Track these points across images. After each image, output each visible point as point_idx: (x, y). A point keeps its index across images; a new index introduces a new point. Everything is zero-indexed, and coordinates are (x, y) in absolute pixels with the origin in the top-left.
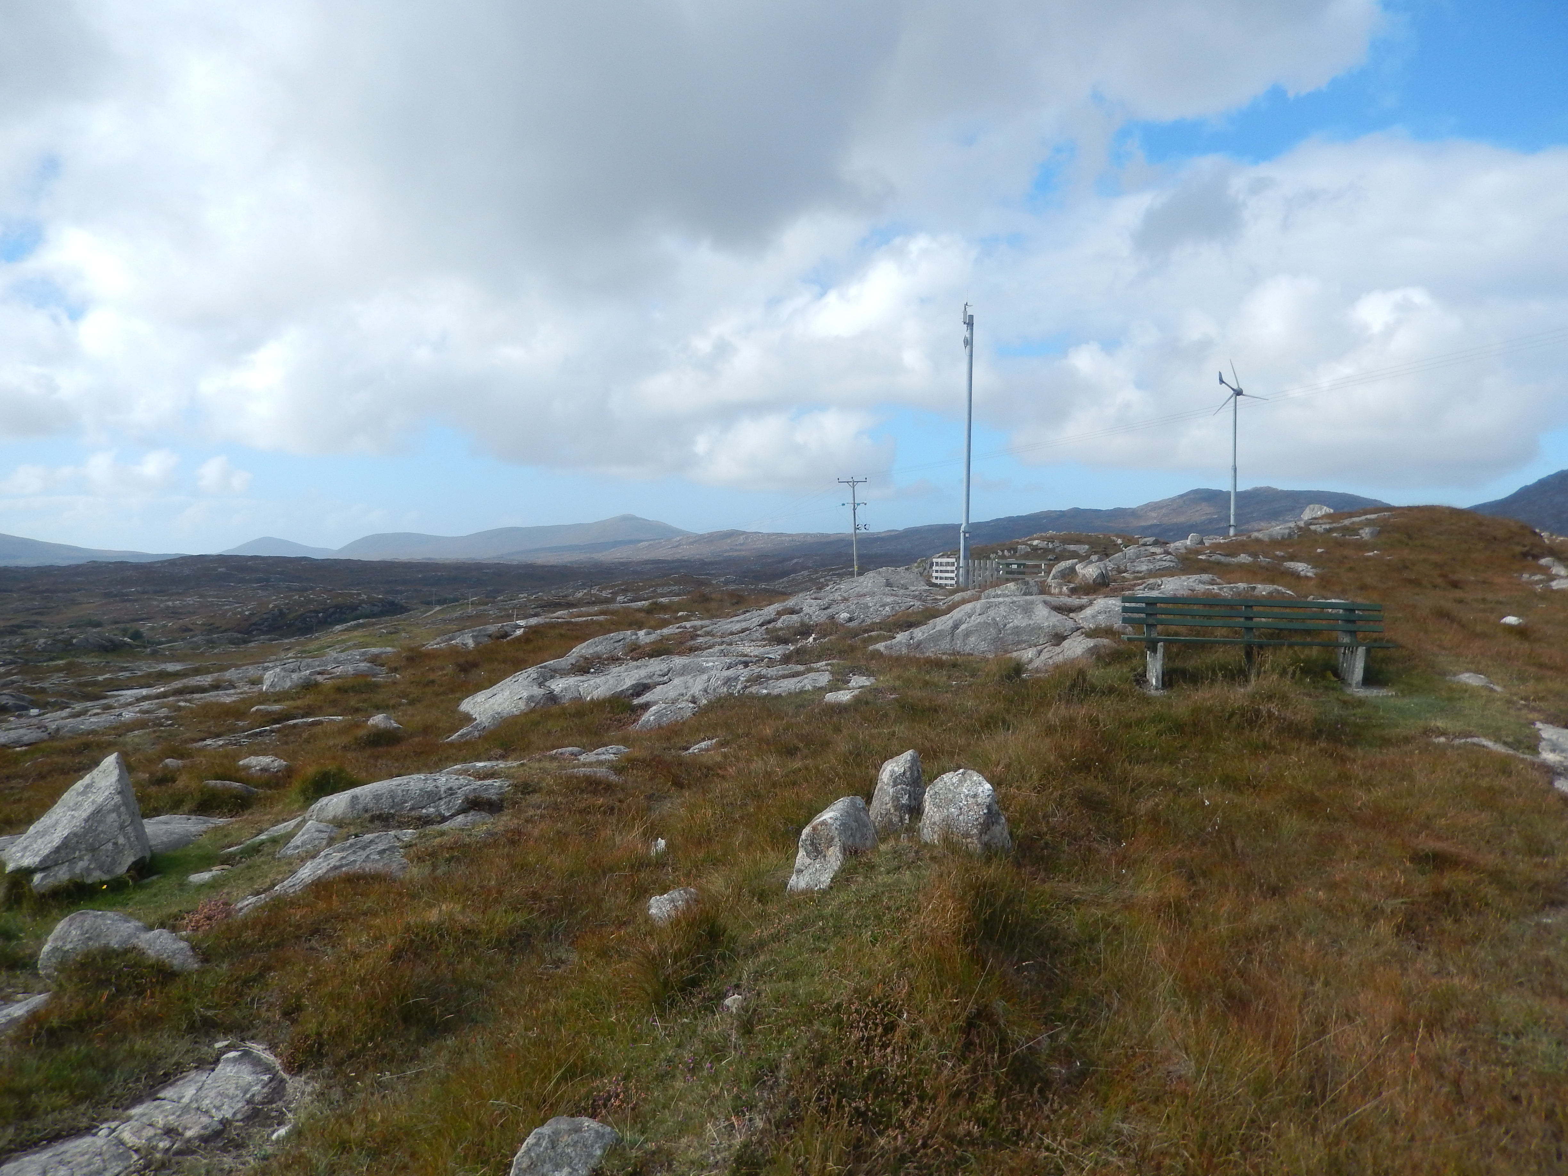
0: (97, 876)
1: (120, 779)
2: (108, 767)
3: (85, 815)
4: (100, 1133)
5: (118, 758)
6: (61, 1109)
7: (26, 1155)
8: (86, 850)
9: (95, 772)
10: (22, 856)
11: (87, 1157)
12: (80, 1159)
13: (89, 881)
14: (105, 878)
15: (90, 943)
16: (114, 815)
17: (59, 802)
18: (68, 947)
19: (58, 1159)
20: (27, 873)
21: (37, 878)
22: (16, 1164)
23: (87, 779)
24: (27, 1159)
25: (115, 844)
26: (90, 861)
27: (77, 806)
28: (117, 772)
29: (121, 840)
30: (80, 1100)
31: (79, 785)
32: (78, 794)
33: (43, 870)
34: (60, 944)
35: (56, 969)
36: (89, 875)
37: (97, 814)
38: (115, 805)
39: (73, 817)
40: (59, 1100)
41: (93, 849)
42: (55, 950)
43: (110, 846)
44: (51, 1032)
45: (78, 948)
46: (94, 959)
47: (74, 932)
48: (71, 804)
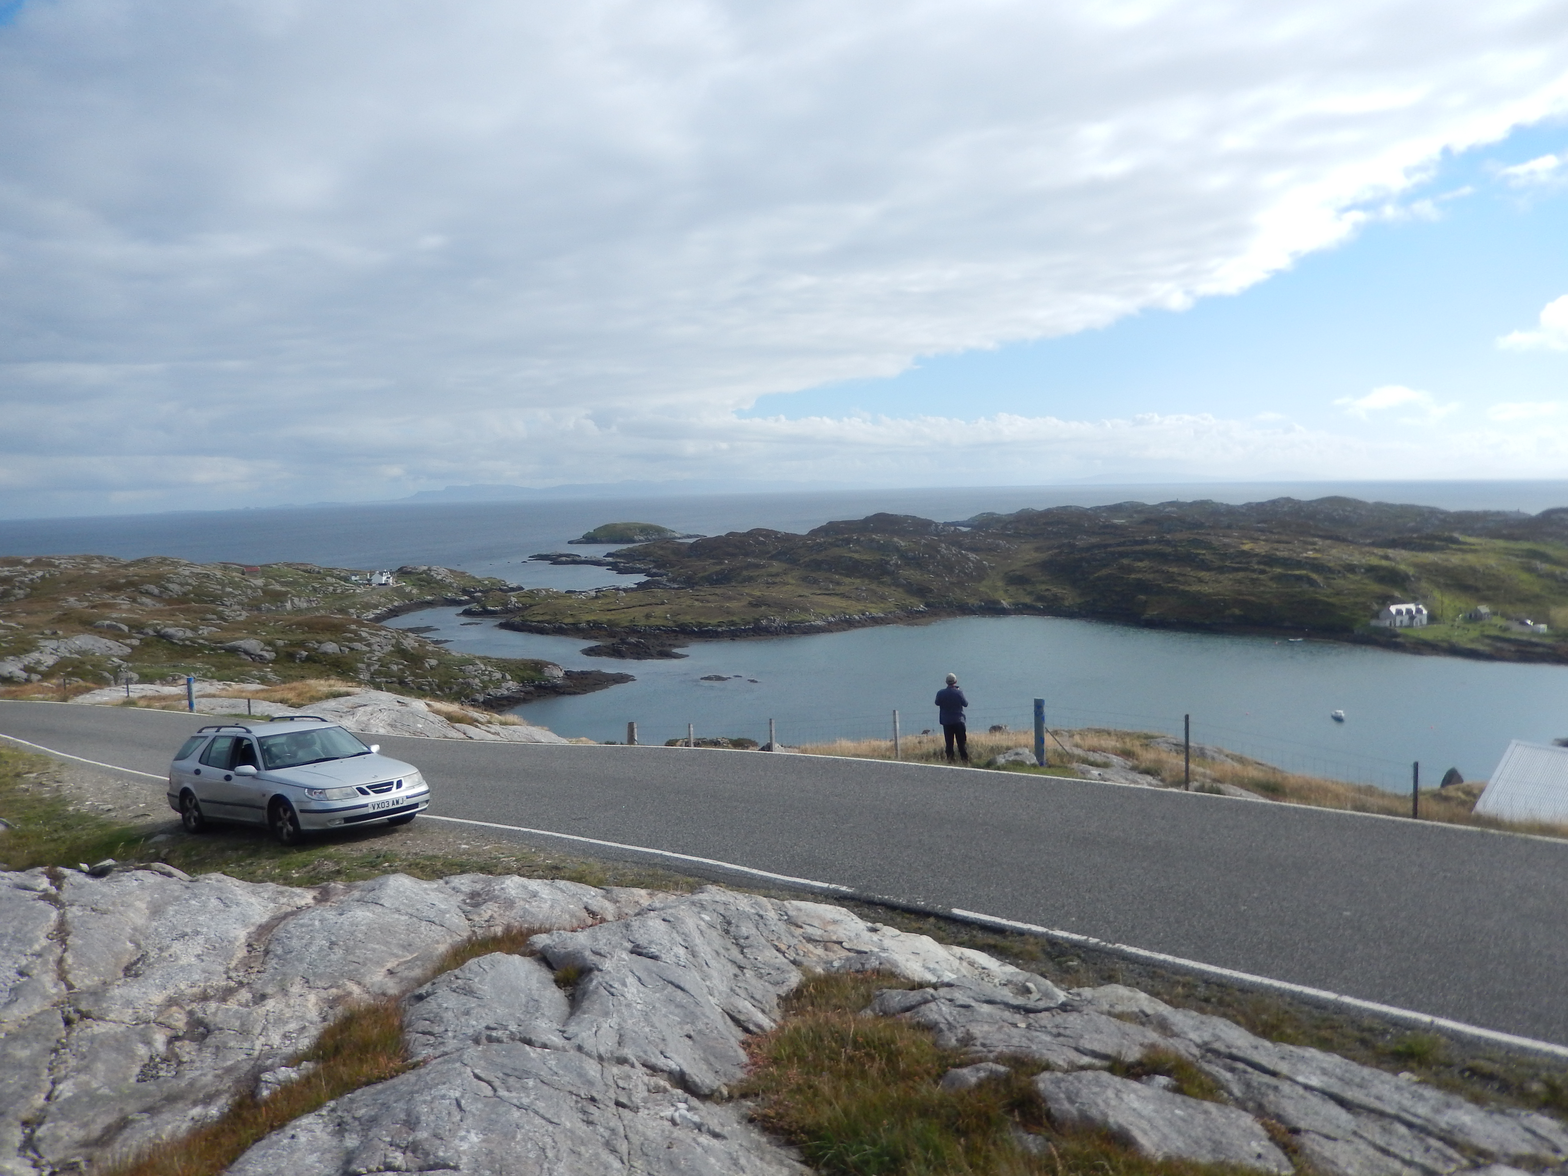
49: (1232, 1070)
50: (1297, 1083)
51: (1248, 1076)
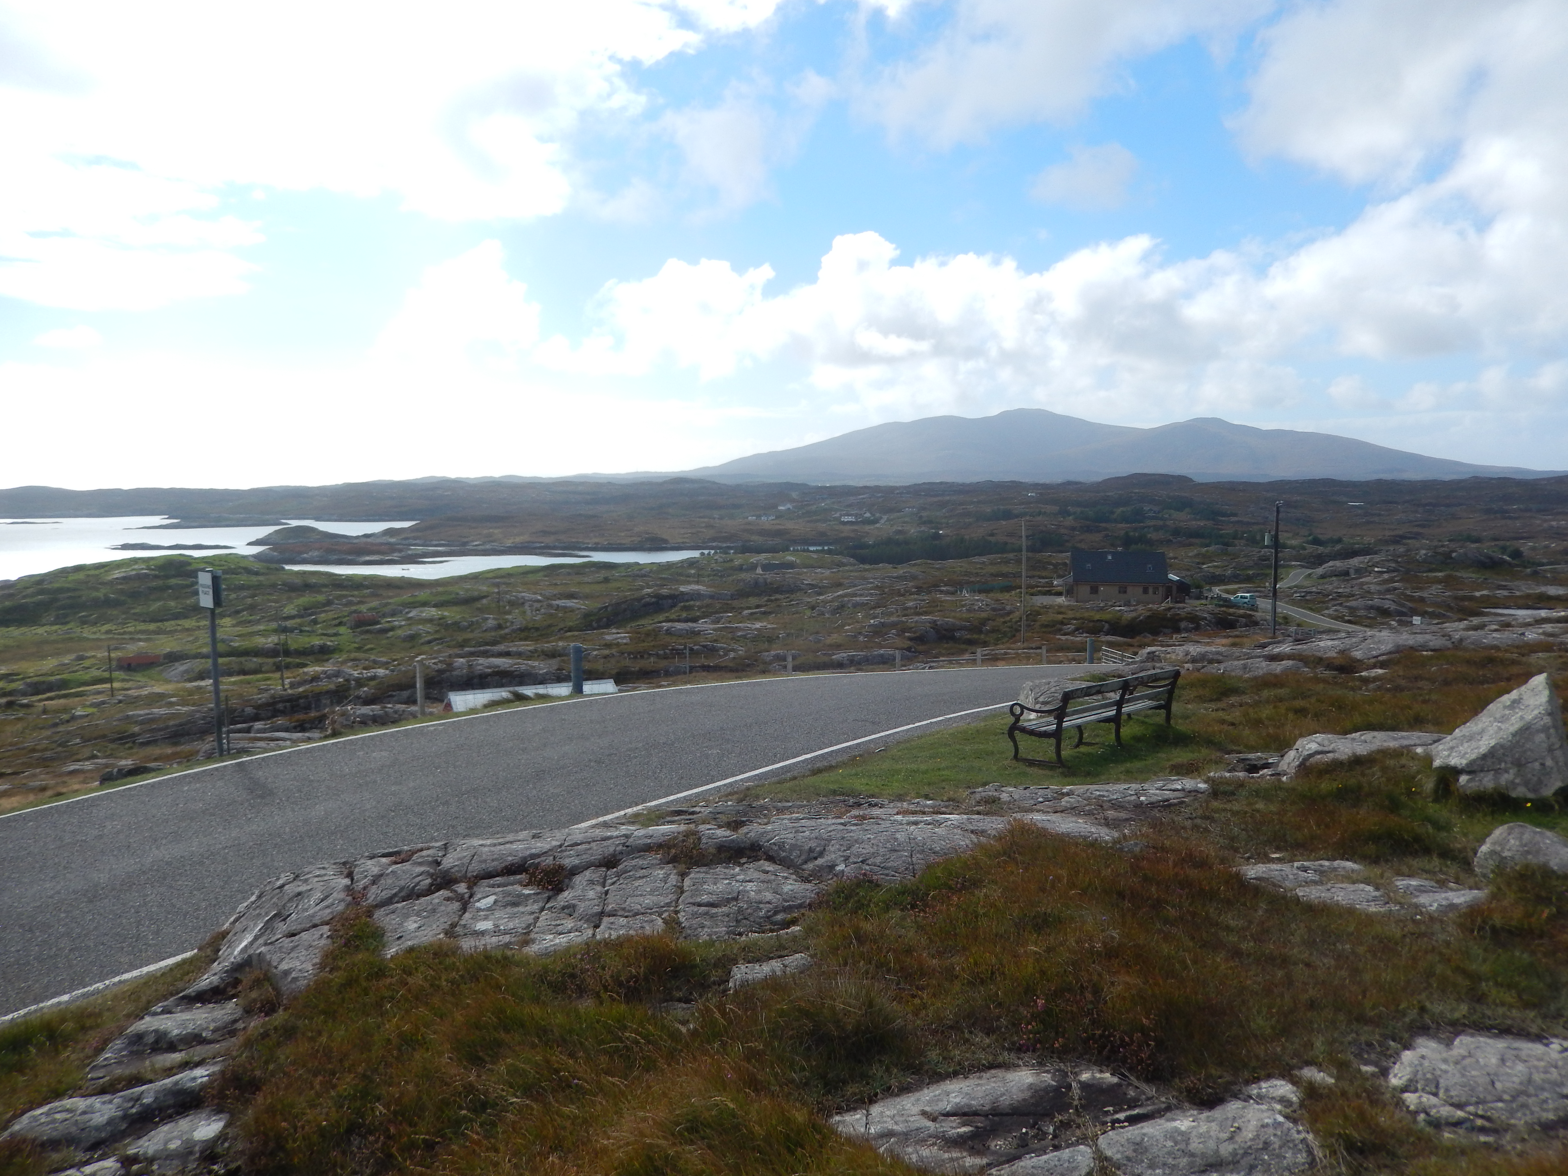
0: (1520, 792)
1: (1551, 700)
2: (1537, 686)
3: (1513, 729)
4: (1552, 1046)
5: (1547, 679)
6: (1511, 1007)
7: (1481, 1035)
8: (1512, 763)
9: (1523, 688)
10: (1449, 756)
11: (1542, 1064)
12: (1536, 1063)
13: (1514, 795)
14: (1530, 796)
15: (1530, 857)
16: (1542, 736)
17: (1485, 711)
18: (1506, 854)
19: (1515, 1052)
20: (1456, 772)
21: (1463, 779)
22: (1473, 1039)
23: (1514, 694)
24: (1481, 1039)
25: (1543, 764)
26: (1517, 775)
27: (1503, 719)
28: (1546, 693)
29: (1549, 763)
30: (1527, 1005)
31: (1506, 699)
32: (1505, 707)
33: (1469, 773)
34: (1498, 848)
35: (1493, 871)
36: (1515, 789)
37: (1526, 731)
38: (1544, 725)
39: (1500, 729)
40: (1509, 997)
41: (1519, 764)
42: (1493, 853)
43: (1537, 765)
44: (1494, 929)
45: (1517, 857)
46: (1534, 873)
47: (1512, 842)
48: (1498, 716)
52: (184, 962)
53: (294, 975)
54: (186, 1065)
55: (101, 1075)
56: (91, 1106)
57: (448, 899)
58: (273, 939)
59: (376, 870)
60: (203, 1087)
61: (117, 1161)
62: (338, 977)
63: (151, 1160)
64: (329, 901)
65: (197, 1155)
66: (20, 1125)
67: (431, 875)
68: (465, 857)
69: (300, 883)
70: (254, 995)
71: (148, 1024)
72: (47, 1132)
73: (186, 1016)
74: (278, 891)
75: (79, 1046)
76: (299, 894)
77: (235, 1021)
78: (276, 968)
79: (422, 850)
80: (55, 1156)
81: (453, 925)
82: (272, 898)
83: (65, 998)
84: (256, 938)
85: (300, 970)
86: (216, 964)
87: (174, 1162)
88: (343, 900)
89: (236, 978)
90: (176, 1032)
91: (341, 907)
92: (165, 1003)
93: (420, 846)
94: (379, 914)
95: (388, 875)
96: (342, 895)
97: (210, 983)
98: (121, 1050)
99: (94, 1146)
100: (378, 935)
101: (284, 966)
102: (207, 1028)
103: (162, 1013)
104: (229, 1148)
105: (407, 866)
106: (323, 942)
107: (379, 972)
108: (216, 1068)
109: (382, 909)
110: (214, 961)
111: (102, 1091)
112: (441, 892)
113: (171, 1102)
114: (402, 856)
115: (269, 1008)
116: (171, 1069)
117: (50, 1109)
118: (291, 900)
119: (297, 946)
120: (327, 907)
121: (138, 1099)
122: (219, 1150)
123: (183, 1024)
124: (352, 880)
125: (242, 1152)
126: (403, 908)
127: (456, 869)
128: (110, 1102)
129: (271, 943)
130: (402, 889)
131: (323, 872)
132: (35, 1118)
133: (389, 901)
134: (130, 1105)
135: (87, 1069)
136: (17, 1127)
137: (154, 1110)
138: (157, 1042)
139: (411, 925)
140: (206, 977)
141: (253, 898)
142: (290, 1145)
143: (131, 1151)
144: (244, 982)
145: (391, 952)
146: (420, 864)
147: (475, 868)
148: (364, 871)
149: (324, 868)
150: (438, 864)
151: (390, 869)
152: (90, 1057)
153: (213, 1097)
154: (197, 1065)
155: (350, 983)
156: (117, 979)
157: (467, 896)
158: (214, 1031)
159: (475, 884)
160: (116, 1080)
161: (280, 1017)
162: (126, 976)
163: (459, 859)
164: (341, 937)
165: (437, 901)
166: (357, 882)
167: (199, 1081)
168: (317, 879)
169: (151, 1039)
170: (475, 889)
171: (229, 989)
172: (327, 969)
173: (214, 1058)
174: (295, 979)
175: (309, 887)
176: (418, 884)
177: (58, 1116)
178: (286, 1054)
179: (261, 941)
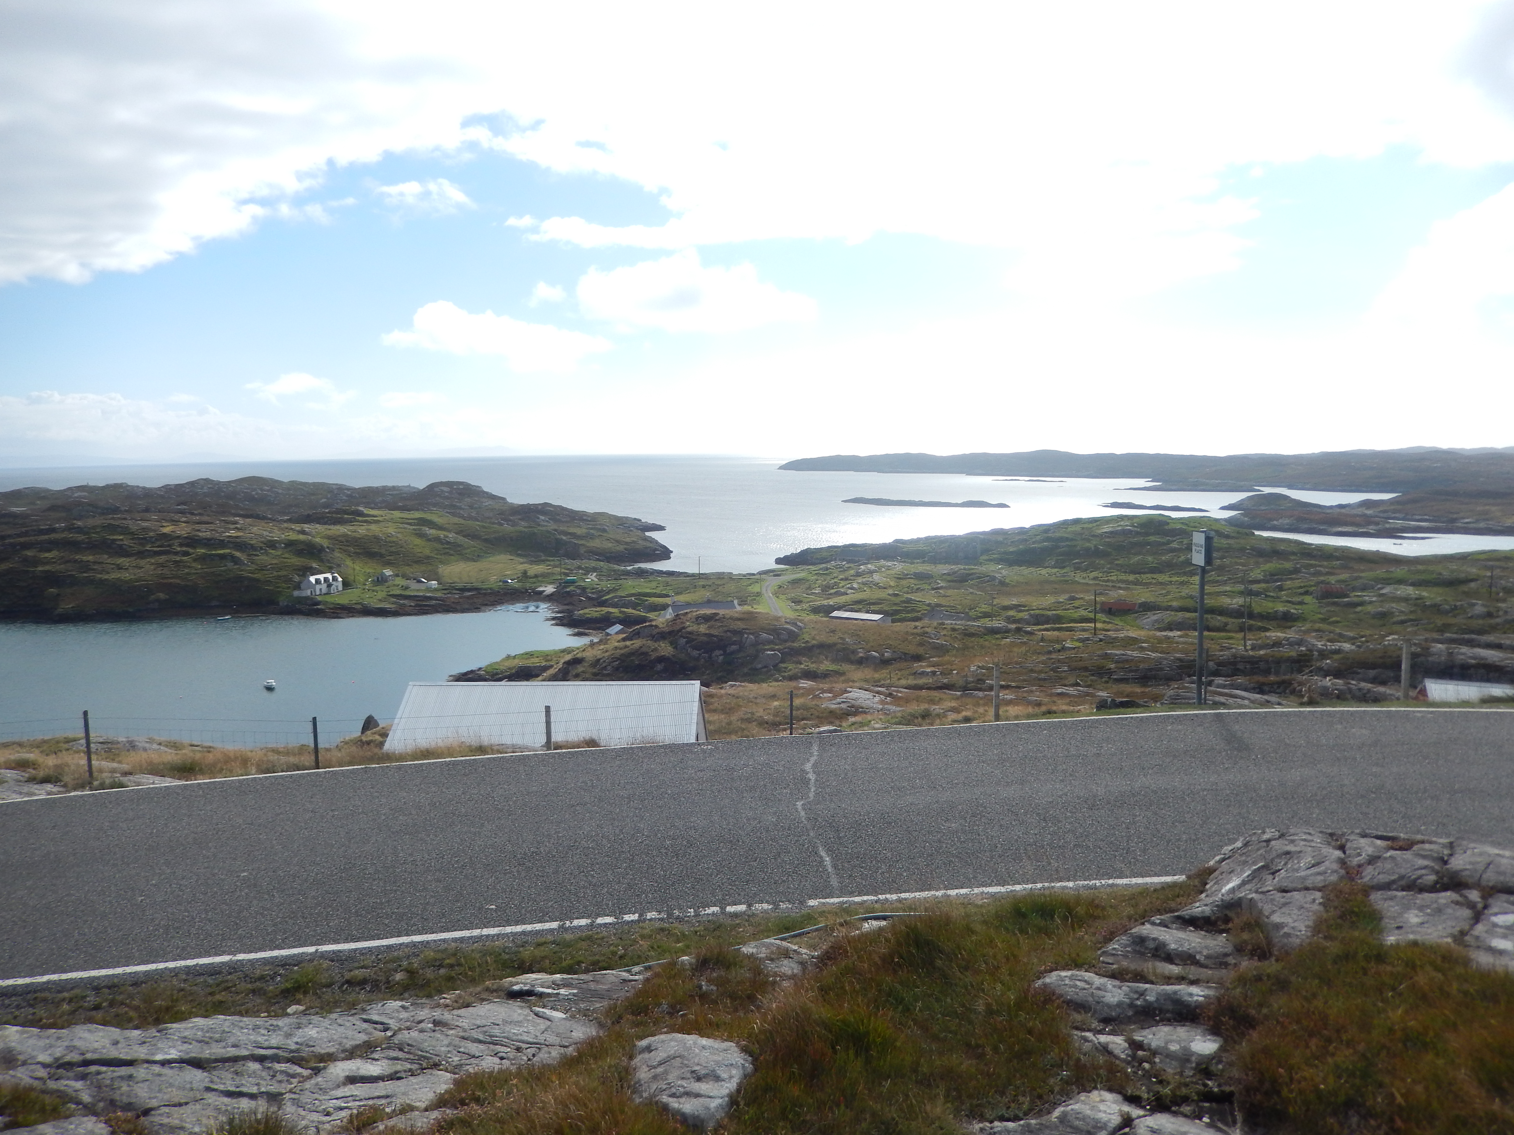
49: (83, 1077)
50: (155, 1062)
51: (99, 1077)
52: (1174, 885)
53: (1286, 930)
54: (1181, 979)
55: (1110, 961)
56: (1104, 985)
57: (1457, 903)
58: (1265, 889)
59: (1370, 850)
60: (1199, 1006)
61: (1126, 1041)
62: (1334, 948)
63: (1154, 1053)
64: (1322, 868)
65: (1194, 1065)
66: (1052, 978)
67: (1437, 873)
68: (1478, 863)
69: (1287, 843)
70: (1245, 936)
71: (1147, 930)
72: (1070, 993)
73: (1181, 935)
74: (1265, 844)
75: (1092, 930)
76: (1288, 853)
77: (1226, 955)
78: (1268, 917)
79: (1423, 842)
80: (1078, 1017)
81: (1463, 933)
82: (1258, 850)
83: (1071, 884)
84: (1244, 883)
85: (1293, 928)
86: (1203, 895)
87: (1173, 1062)
88: (1336, 871)
89: (1226, 915)
90: (1173, 946)
91: (1334, 878)
92: (1162, 917)
93: (1419, 837)
94: (1376, 897)
95: (1386, 858)
96: (1335, 866)
97: (1203, 912)
98: (1126, 946)
99: (1106, 1021)
100: (1374, 918)
101: (1276, 918)
102: (1200, 952)
103: (1160, 925)
104: (1223, 1071)
105: (1408, 855)
106: (1316, 907)
107: (1380, 956)
108: (1211, 993)
109: (1380, 893)
110: (1202, 892)
111: (1113, 976)
112: (1448, 893)
113: (1170, 1007)
114: (1401, 843)
115: (1262, 952)
116: (1169, 978)
117: (1072, 975)
118: (1279, 856)
119: (1290, 903)
120: (1319, 874)
121: (1142, 995)
122: (1213, 1068)
123: (1178, 941)
124: (1344, 853)
125: (1239, 1081)
126: (1403, 897)
127: (1467, 873)
128: (1120, 988)
129: (1262, 893)
130: (1402, 877)
131: (1309, 837)
132: (1062, 979)
133: (1387, 886)
134: (1136, 996)
135: (1099, 952)
136: (1047, 980)
137: (1155, 1009)
138: (1157, 949)
139: (1413, 918)
140: (1197, 904)
141: (1239, 844)
142: (1285, 1092)
143: (1137, 1038)
144: (1236, 921)
145: (1391, 939)
146: (1424, 857)
147: (1490, 878)
148: (1357, 848)
149: (1310, 834)
150: (1446, 863)
151: (1389, 854)
152: (1100, 943)
153: (1209, 1018)
154: (1193, 983)
155: (1347, 957)
156: (1111, 881)
157: (1480, 906)
158: (1207, 957)
159: (1491, 896)
160: (1123, 970)
161: (1271, 967)
162: (1119, 881)
163: (1471, 863)
164: (1336, 908)
165: (1443, 901)
166: (1349, 856)
167: (1196, 998)
168: (1304, 843)
169: (1152, 945)
170: (1491, 901)
171: (1219, 923)
172: (1320, 935)
173: (1208, 982)
174: (1287, 935)
175: (1298, 849)
176: (1420, 877)
177: (1078, 983)
178: (1279, 1003)
179: (1248, 887)
